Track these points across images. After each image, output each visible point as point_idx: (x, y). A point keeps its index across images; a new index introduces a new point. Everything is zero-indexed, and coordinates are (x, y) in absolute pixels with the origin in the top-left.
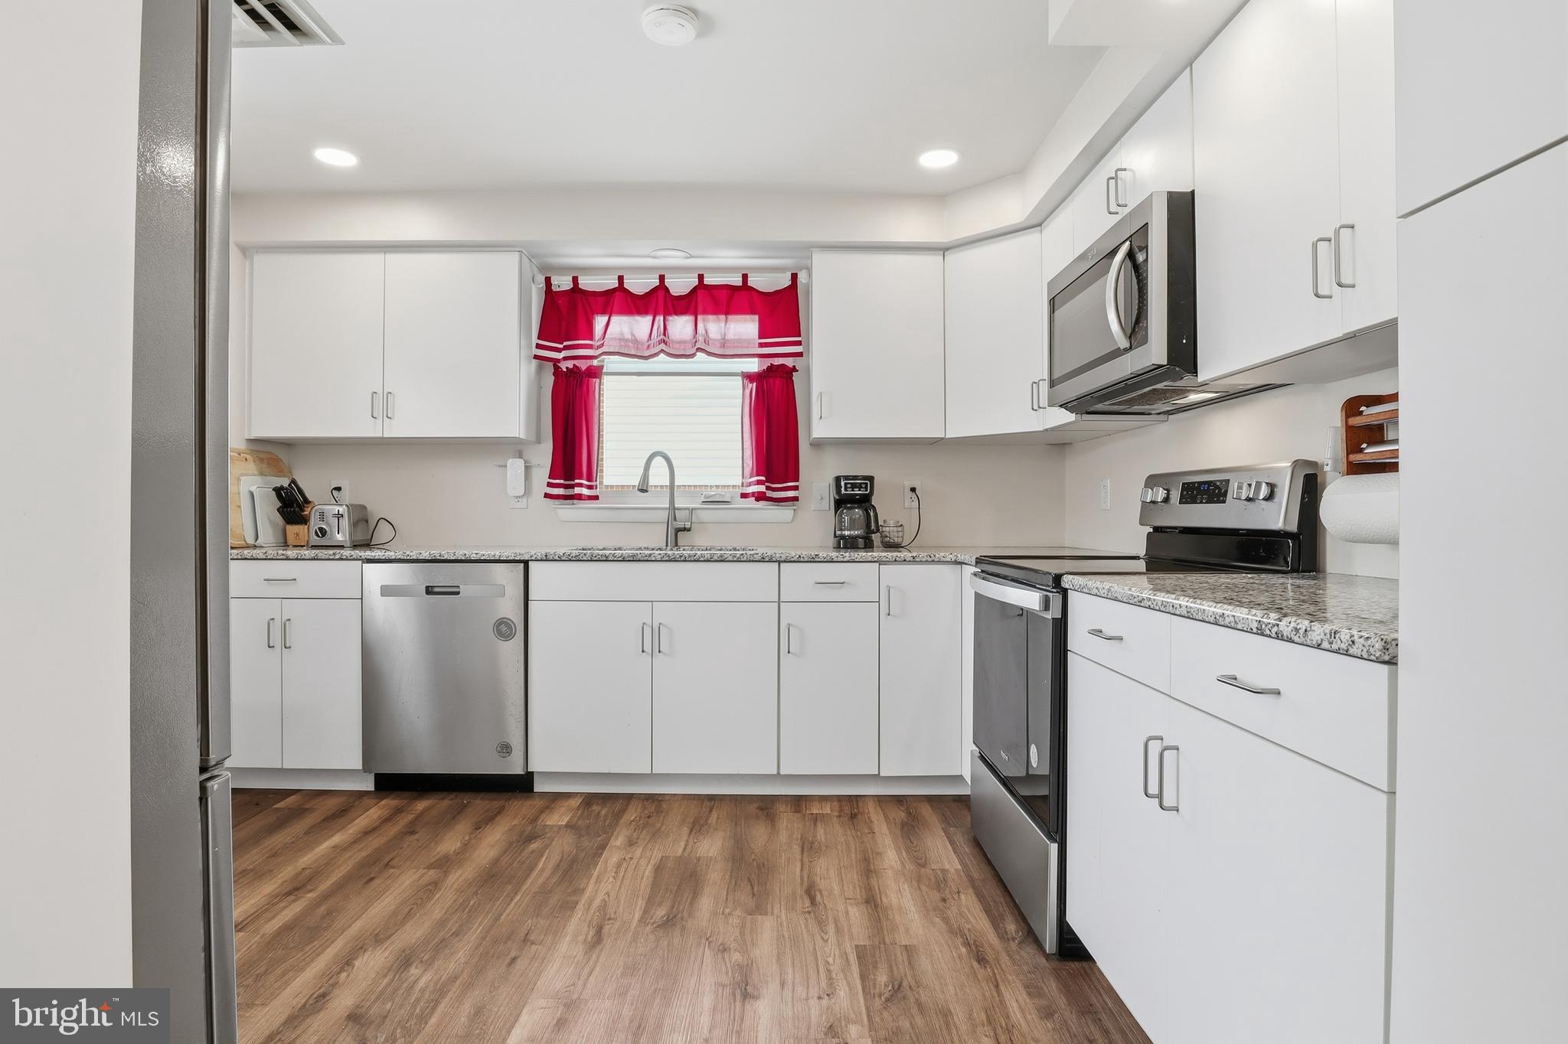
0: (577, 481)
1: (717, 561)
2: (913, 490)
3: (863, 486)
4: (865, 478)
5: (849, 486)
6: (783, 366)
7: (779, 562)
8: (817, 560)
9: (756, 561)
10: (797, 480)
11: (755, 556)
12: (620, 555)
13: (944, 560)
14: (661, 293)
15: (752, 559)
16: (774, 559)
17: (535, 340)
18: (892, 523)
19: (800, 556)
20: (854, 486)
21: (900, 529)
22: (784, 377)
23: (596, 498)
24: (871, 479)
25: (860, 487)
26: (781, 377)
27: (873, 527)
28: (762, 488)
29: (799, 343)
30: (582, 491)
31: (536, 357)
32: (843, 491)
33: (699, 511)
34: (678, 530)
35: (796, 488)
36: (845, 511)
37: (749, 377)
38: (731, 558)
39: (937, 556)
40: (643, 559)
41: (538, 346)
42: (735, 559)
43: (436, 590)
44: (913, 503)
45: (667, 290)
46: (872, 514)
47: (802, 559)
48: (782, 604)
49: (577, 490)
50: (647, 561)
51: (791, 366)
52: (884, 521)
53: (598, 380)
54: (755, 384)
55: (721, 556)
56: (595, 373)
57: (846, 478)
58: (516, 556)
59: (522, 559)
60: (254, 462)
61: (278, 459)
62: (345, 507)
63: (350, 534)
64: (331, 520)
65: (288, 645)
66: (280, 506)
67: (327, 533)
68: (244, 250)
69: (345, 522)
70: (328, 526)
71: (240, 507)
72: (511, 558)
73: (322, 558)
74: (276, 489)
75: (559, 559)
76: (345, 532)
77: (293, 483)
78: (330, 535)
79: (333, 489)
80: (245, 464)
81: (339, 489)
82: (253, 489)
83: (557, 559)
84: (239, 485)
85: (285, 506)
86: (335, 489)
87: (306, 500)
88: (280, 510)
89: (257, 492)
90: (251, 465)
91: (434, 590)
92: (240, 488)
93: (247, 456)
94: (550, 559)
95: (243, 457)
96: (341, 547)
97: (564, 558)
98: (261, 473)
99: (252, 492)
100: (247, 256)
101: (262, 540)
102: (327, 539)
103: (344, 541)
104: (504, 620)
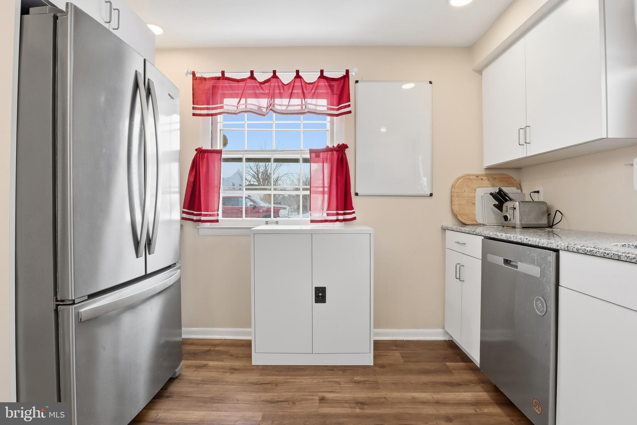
43: (512, 263)
58: (548, 244)
59: (552, 247)
60: (488, 180)
61: (509, 178)
62: (517, 203)
63: (521, 220)
64: (510, 211)
65: (463, 280)
66: (497, 203)
67: (508, 219)
68: (480, 72)
69: (517, 212)
70: (509, 214)
71: (474, 204)
72: (545, 245)
73: (471, 233)
74: (491, 194)
75: (578, 252)
76: (517, 219)
77: (500, 190)
78: (510, 220)
79: (532, 192)
80: (481, 181)
81: (538, 192)
82: (483, 194)
83: (576, 251)
84: (475, 193)
85: (499, 203)
86: (535, 192)
87: (511, 200)
88: (495, 205)
89: (485, 196)
90: (486, 182)
91: (509, 262)
92: (476, 194)
93: (483, 177)
94: (571, 251)
95: (480, 178)
96: (514, 227)
97: (581, 251)
98: (493, 186)
99: (482, 196)
100: (481, 74)
101: (486, 222)
102: (509, 222)
103: (515, 224)
104: (540, 297)
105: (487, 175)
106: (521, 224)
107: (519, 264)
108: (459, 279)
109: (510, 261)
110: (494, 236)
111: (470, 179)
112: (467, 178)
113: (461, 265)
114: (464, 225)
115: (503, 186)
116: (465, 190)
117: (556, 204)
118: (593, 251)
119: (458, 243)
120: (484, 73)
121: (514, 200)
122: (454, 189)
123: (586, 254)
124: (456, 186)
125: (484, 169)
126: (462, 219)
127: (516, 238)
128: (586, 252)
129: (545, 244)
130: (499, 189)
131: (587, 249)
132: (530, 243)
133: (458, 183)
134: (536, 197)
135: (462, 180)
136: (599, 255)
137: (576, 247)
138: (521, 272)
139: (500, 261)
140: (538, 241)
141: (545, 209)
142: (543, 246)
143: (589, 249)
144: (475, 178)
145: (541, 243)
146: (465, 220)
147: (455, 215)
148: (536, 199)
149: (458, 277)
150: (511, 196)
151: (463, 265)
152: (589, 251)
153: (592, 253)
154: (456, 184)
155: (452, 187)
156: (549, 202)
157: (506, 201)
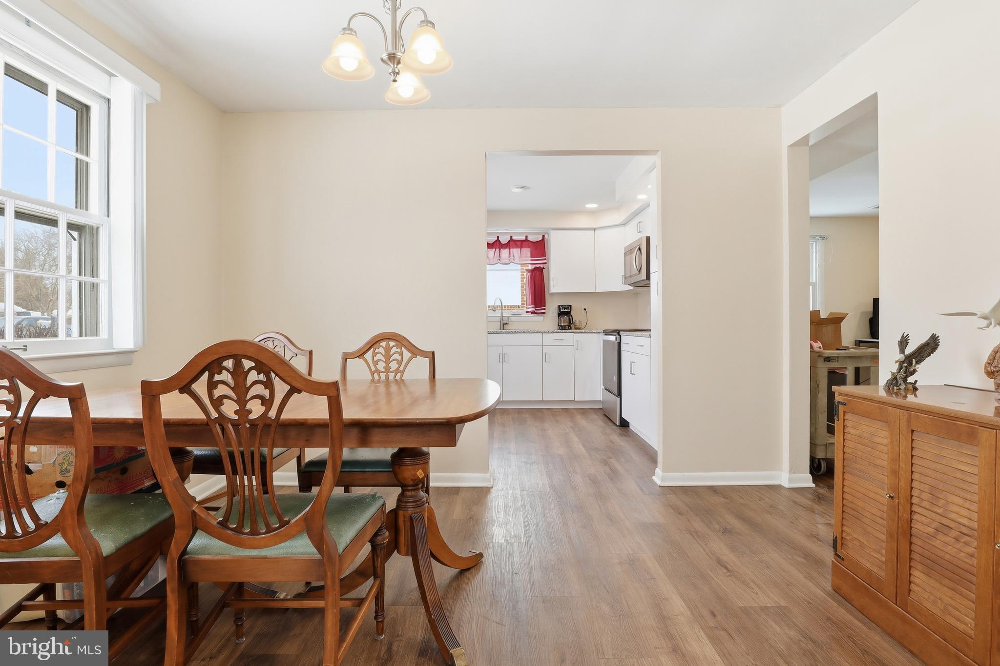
1: (518, 333)
2: (585, 309)
4: (568, 306)
5: (563, 308)
6: (540, 267)
7: (542, 333)
10: (545, 307)
14: (498, 243)
18: (577, 321)
20: (565, 308)
21: (580, 322)
22: (540, 270)
24: (570, 306)
25: (567, 309)
27: (571, 322)
28: (533, 309)
29: (546, 259)
32: (561, 310)
33: (511, 317)
34: (504, 324)
35: (545, 309)
36: (562, 317)
37: (528, 271)
44: (585, 314)
45: (500, 241)
46: (571, 317)
48: (543, 346)
51: (543, 267)
52: (575, 320)
54: (530, 272)
57: (562, 306)
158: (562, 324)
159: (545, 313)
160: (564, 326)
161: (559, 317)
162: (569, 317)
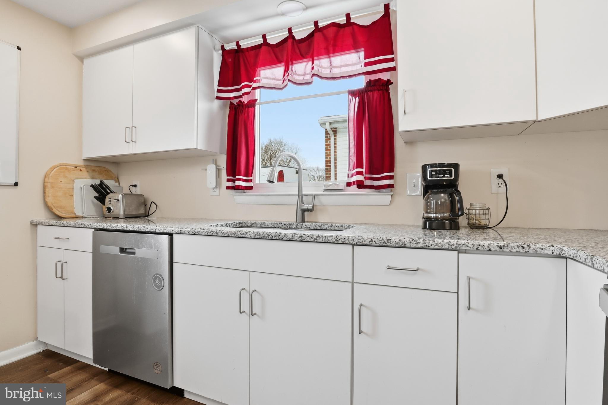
0: (237, 177)
1: (297, 241)
2: (500, 176)
3: (448, 172)
4: (450, 165)
5: (434, 173)
6: (379, 80)
7: (353, 245)
8: (389, 244)
9: (330, 243)
10: (393, 171)
11: (330, 238)
12: (226, 232)
13: (542, 252)
14: (290, 41)
15: (327, 240)
16: (347, 242)
17: (216, 87)
18: (478, 206)
19: (372, 240)
20: (438, 173)
21: (487, 212)
22: (381, 90)
23: (251, 188)
24: (456, 166)
25: (444, 173)
26: (378, 90)
27: (458, 210)
28: (361, 178)
29: (392, 60)
30: (239, 183)
31: (218, 98)
32: (429, 178)
33: (321, 197)
34: (304, 211)
35: (391, 177)
36: (430, 196)
37: (353, 93)
38: (308, 239)
39: (533, 246)
40: (241, 236)
41: (218, 91)
42: (312, 240)
43: (128, 250)
44: (500, 188)
45: (293, 37)
46: (456, 198)
47: (374, 243)
48: (355, 284)
49: (237, 183)
50: (244, 238)
51: (386, 80)
52: (471, 205)
53: (253, 109)
54: (357, 98)
55: (301, 237)
56: (252, 103)
57: (432, 166)
58: (164, 230)
59: (168, 232)
60: (87, 171)
61: (108, 171)
62: (121, 196)
63: (124, 211)
64: (114, 203)
65: (65, 278)
66: (97, 195)
67: (112, 210)
68: (82, 59)
69: (121, 204)
70: (112, 206)
71: (72, 196)
72: (162, 231)
73: (77, 226)
74: (92, 186)
75: (188, 233)
76: (120, 209)
77: (102, 183)
78: (113, 211)
79: (131, 186)
80: (80, 172)
81: (135, 186)
82: (82, 186)
83: (187, 233)
84: (74, 184)
85: (100, 195)
86: (133, 186)
87: (112, 192)
88: (95, 197)
89: (84, 187)
90: (85, 173)
91: (124, 250)
92: (74, 186)
93: (81, 168)
94: (183, 233)
95: (79, 169)
96: (118, 218)
97: (191, 233)
98: (93, 178)
99: (81, 188)
100: (83, 62)
101: (86, 214)
102: (112, 214)
103: (119, 215)
104: (158, 275)
105: (86, 166)
106: (125, 215)
107: (137, 251)
108: (62, 277)
109: (126, 249)
110: (108, 227)
111: (67, 169)
112: (63, 168)
113: (63, 262)
114: (60, 218)
115: (104, 179)
116: (62, 180)
117: (151, 197)
118: (200, 232)
119: (58, 238)
120: (86, 61)
121: (114, 193)
122: (48, 179)
123: (195, 234)
124: (51, 175)
125: (83, 160)
126: (58, 212)
127: (133, 227)
128: (195, 233)
129: (161, 229)
130: (100, 181)
131: (196, 230)
132: (147, 230)
133: (53, 172)
134: (134, 190)
135: (58, 169)
136: (204, 234)
137: (187, 230)
138: (139, 257)
139: (116, 250)
140: (155, 228)
141: (143, 201)
142: (160, 232)
143: (197, 230)
144: (73, 169)
145: (158, 229)
146: (62, 213)
147: (48, 208)
148: (134, 192)
149: (59, 275)
150: (112, 188)
151: (65, 261)
152: (197, 232)
153: (199, 233)
154: (51, 173)
155: (45, 177)
156: (146, 195)
157: (108, 193)
158: (432, 215)
159: (391, 186)
160: (436, 219)
161: (425, 194)
162: (451, 195)
